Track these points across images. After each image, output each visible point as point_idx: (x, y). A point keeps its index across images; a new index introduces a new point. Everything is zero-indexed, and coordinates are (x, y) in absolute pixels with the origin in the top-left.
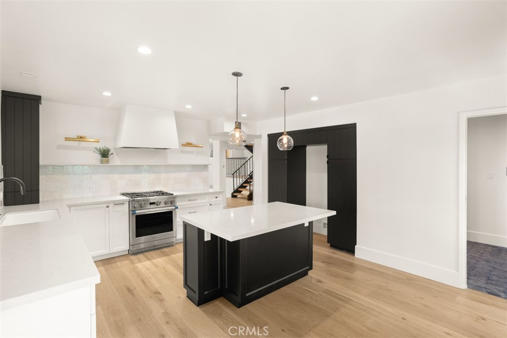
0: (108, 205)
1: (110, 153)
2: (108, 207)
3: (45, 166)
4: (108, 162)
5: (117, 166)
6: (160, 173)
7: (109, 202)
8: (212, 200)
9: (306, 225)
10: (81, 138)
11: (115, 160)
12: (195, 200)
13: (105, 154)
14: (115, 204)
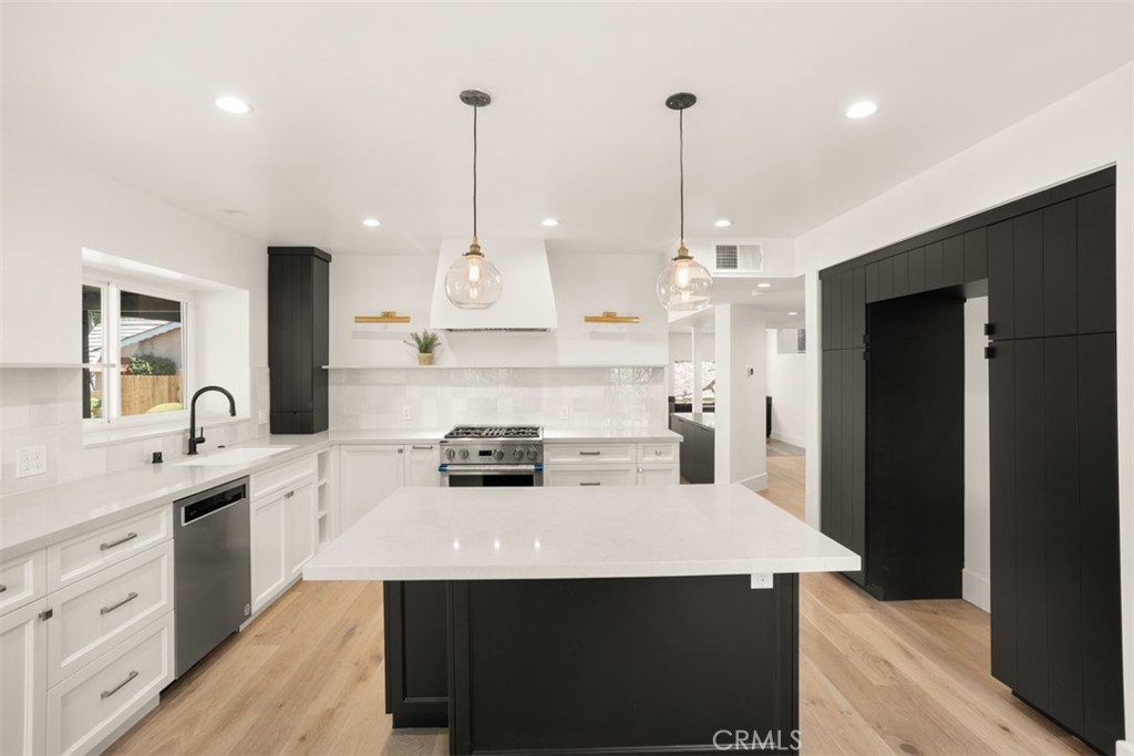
0: (401, 447)
1: (437, 342)
2: (401, 451)
3: (338, 370)
4: (431, 361)
5: (449, 369)
6: (540, 385)
7: (405, 443)
8: (647, 459)
9: (755, 585)
10: (388, 317)
11: (446, 356)
12: (598, 453)
13: (427, 346)
14: (414, 448)
